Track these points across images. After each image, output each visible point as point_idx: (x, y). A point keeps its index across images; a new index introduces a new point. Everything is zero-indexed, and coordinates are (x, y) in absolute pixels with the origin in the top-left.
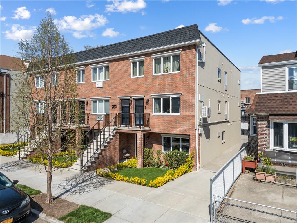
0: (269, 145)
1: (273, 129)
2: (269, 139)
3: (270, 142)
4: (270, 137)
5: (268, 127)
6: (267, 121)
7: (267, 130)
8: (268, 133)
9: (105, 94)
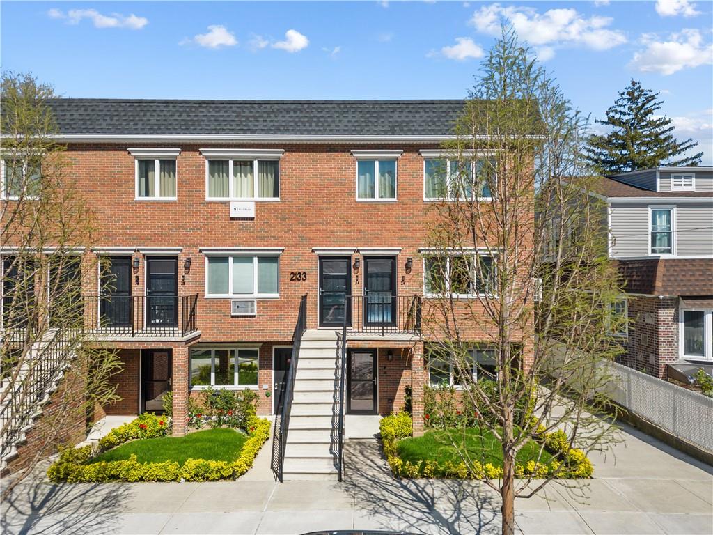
0: (677, 353)
1: (683, 323)
2: (677, 342)
3: (680, 347)
4: (680, 338)
5: (676, 319)
6: (674, 309)
7: (675, 326)
8: (675, 331)
9: (261, 238)
